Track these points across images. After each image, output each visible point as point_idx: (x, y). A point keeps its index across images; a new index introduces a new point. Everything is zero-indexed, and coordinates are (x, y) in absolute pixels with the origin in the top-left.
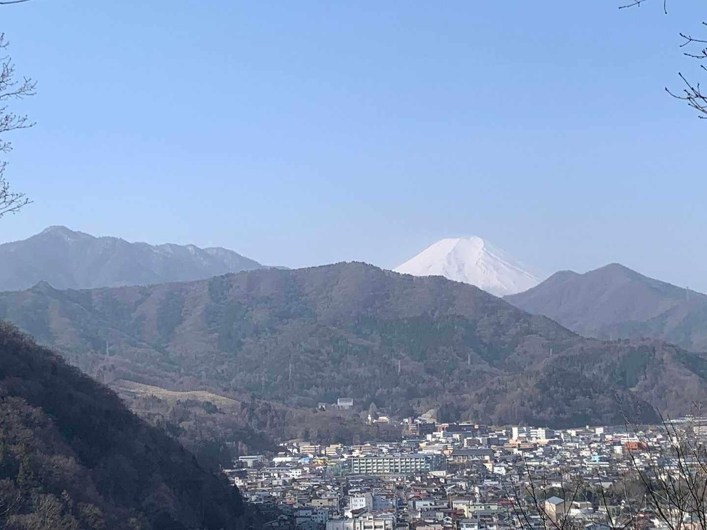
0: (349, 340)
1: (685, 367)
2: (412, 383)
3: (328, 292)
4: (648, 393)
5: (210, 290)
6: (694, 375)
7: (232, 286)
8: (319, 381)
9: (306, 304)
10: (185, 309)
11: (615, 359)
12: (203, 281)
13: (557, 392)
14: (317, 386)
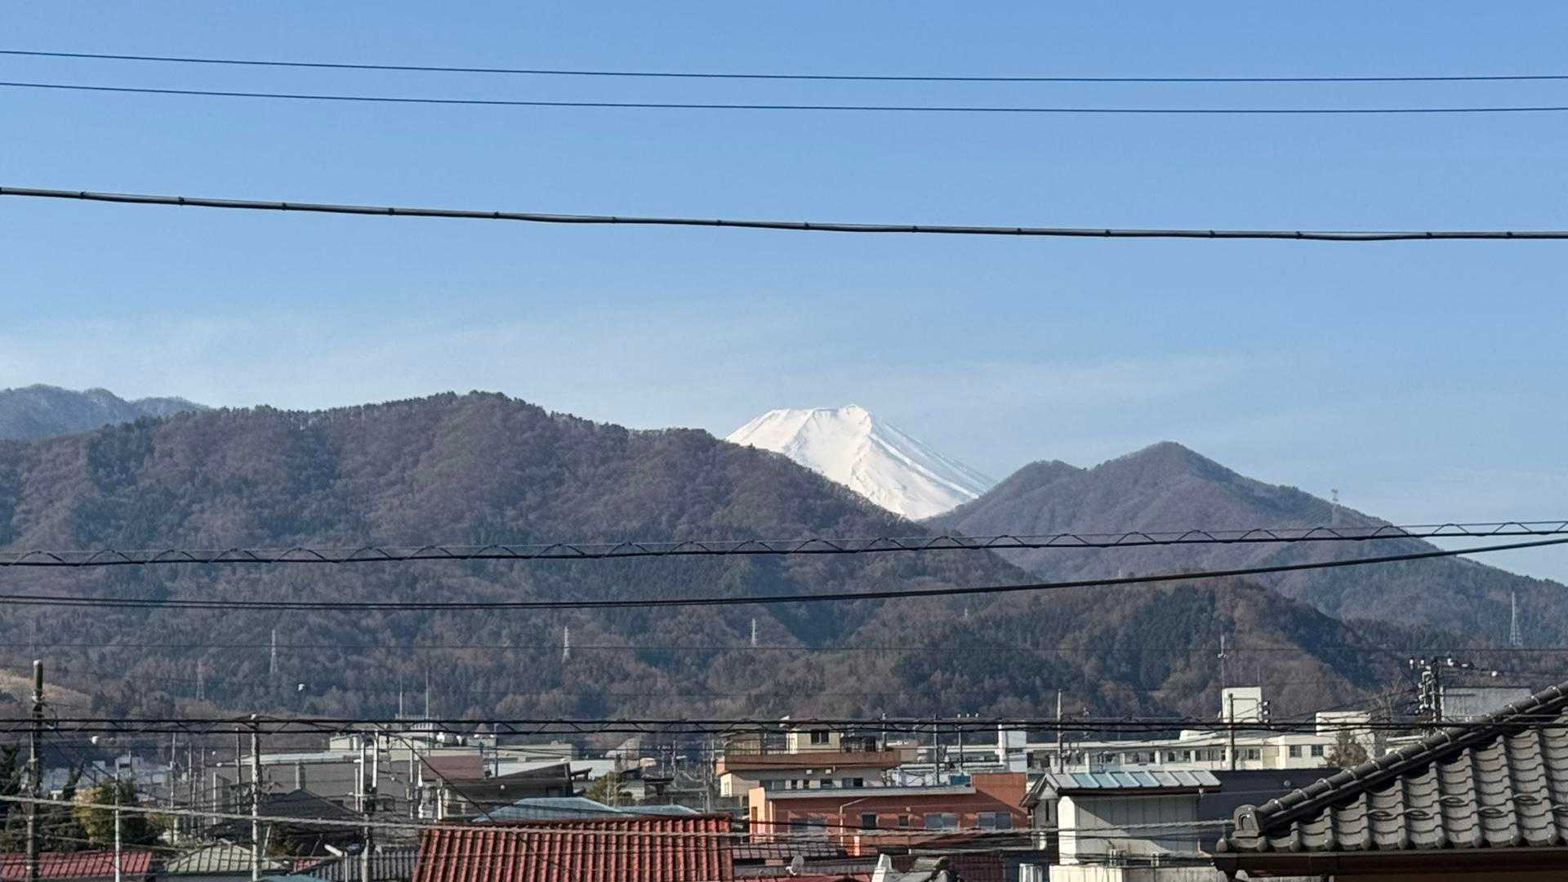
0: (444, 581)
1: (1289, 640)
2: (597, 682)
3: (404, 469)
4: (1190, 703)
5: (92, 460)
6: (1308, 656)
7: (151, 450)
8: (350, 675)
9: (344, 499)
10: (23, 507)
11: (1115, 618)
12: (76, 440)
13: (947, 685)
14: (344, 688)
